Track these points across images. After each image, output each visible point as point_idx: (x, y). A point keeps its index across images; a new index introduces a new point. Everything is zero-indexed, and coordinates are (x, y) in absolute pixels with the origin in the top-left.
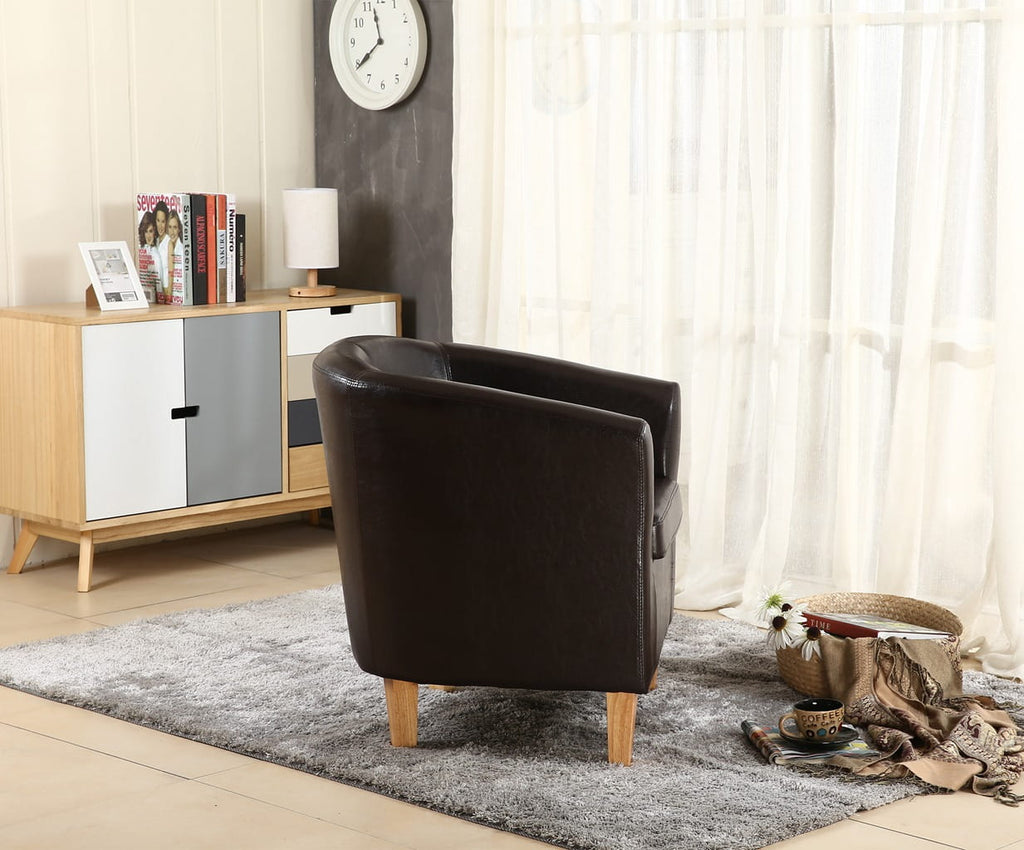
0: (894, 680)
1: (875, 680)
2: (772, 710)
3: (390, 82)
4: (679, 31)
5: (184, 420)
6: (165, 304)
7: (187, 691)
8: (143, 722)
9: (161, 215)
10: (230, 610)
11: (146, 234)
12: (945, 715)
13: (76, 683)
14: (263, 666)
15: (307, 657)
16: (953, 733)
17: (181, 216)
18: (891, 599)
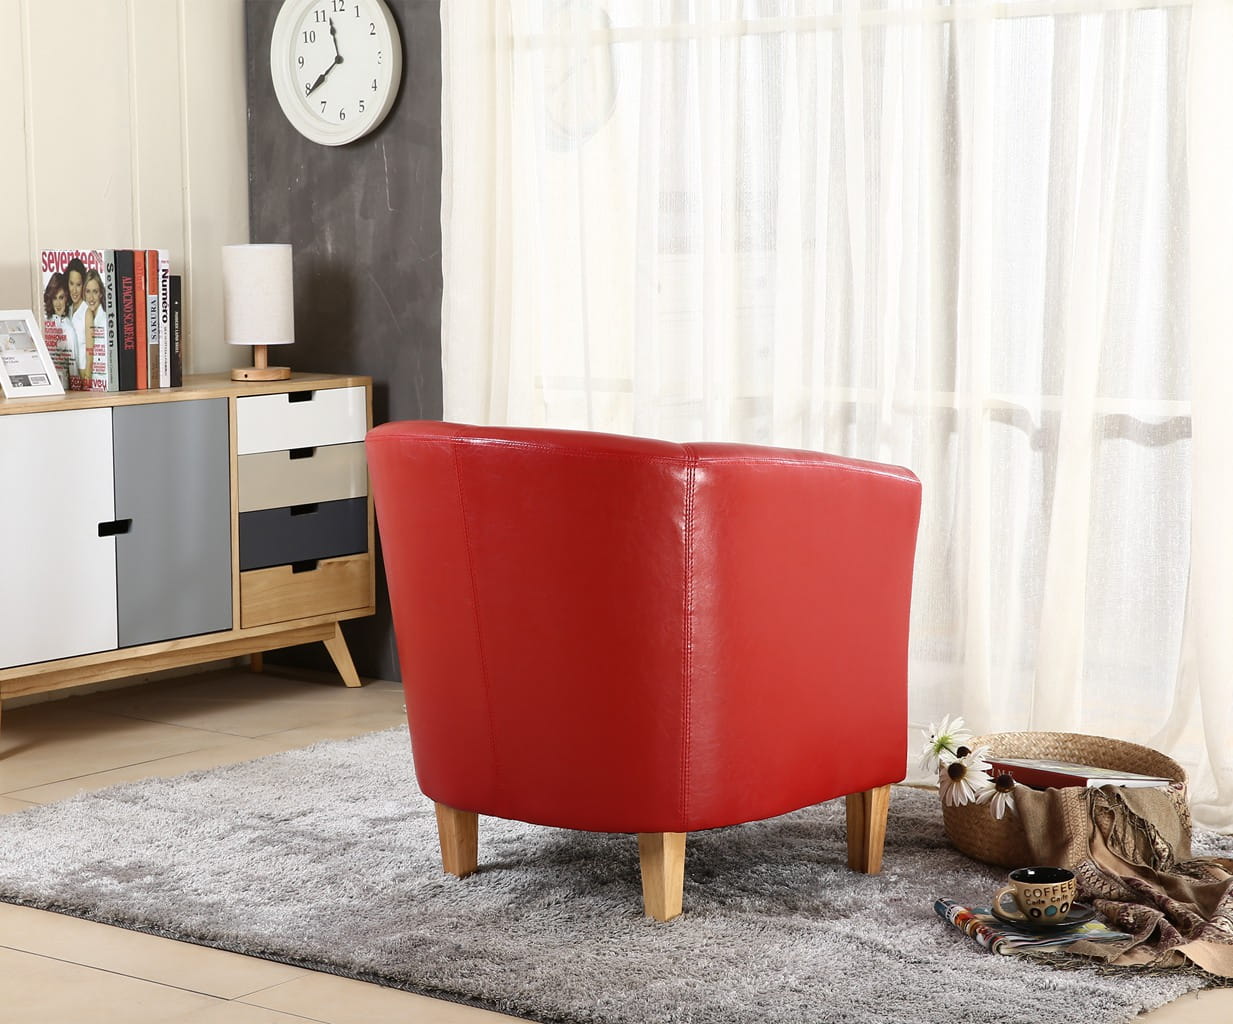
0: (1116, 841)
1: (1091, 840)
2: (958, 884)
3: (352, 111)
4: (745, 34)
5: (113, 537)
6: (82, 389)
7: (182, 883)
8: (137, 926)
9: (75, 276)
10: (196, 778)
11: (55, 302)
12: (1186, 883)
13: (27, 877)
14: (269, 848)
15: (326, 835)
16: (1220, 907)
17: (103, 277)
18: (1075, 738)
